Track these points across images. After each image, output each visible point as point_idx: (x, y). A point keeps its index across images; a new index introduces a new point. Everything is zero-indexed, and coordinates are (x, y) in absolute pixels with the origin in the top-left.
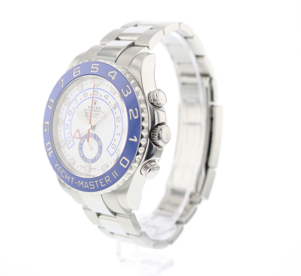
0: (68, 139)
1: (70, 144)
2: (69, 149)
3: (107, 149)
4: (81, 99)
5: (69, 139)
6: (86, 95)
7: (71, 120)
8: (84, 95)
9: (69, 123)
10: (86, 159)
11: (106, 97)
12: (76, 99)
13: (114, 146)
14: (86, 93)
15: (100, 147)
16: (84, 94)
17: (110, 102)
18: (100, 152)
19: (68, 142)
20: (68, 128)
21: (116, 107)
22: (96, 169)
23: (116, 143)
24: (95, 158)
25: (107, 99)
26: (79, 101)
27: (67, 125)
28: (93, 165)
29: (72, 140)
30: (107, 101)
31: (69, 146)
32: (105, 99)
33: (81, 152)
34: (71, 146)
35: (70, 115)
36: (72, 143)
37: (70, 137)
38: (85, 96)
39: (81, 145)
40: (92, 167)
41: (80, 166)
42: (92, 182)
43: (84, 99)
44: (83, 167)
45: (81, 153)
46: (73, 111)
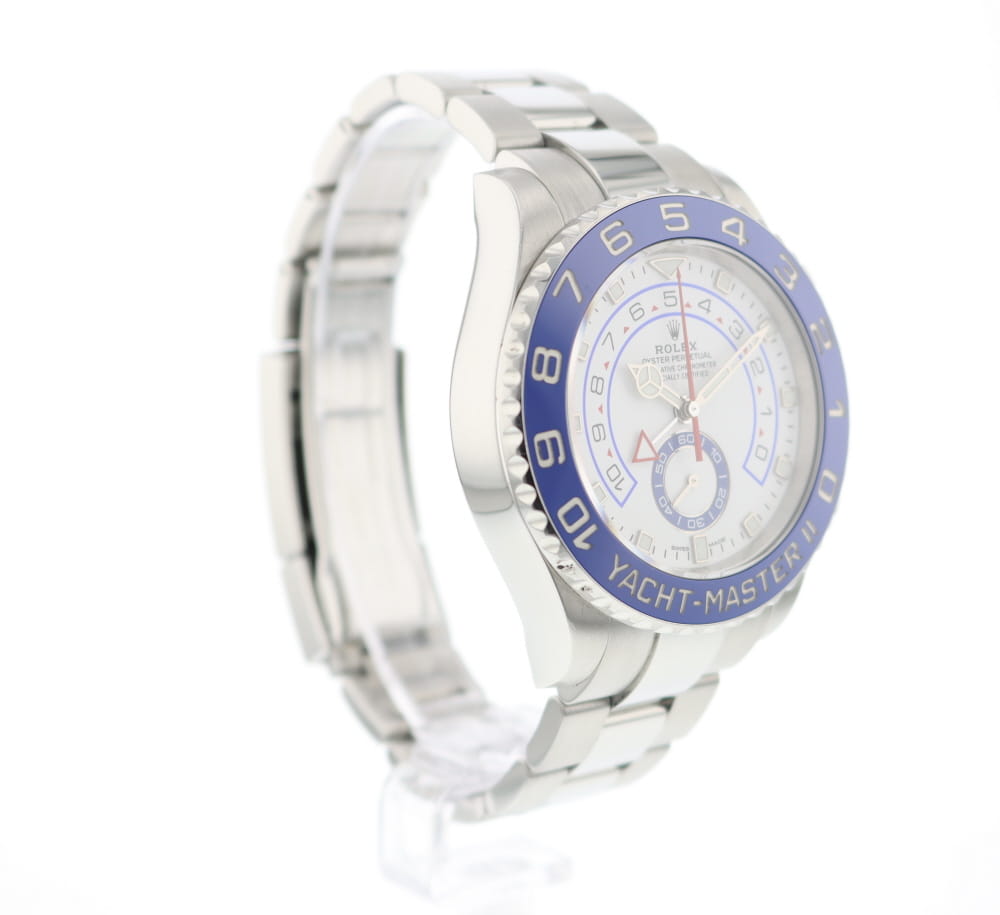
0: (610, 473)
1: (620, 489)
2: (621, 505)
3: (744, 467)
4: (626, 329)
5: (614, 473)
6: (640, 313)
7: (606, 409)
8: (632, 315)
9: (603, 418)
10: (685, 519)
11: (706, 305)
12: (609, 334)
13: (762, 453)
14: (637, 307)
15: (722, 468)
16: (633, 310)
17: (720, 320)
18: (724, 483)
19: (612, 485)
20: (602, 437)
21: (740, 330)
22: (723, 540)
23: (767, 440)
24: (713, 505)
25: (708, 310)
26: (620, 339)
27: (596, 428)
28: (712, 533)
29: (624, 474)
30: (712, 318)
31: (621, 496)
32: (702, 313)
33: (663, 501)
34: (627, 493)
35: (599, 390)
36: (627, 484)
37: (614, 465)
38: (636, 316)
39: (657, 479)
40: (710, 541)
41: (673, 548)
42: (751, 581)
43: (635, 329)
44: (683, 549)
45: (663, 506)
46: (606, 375)
